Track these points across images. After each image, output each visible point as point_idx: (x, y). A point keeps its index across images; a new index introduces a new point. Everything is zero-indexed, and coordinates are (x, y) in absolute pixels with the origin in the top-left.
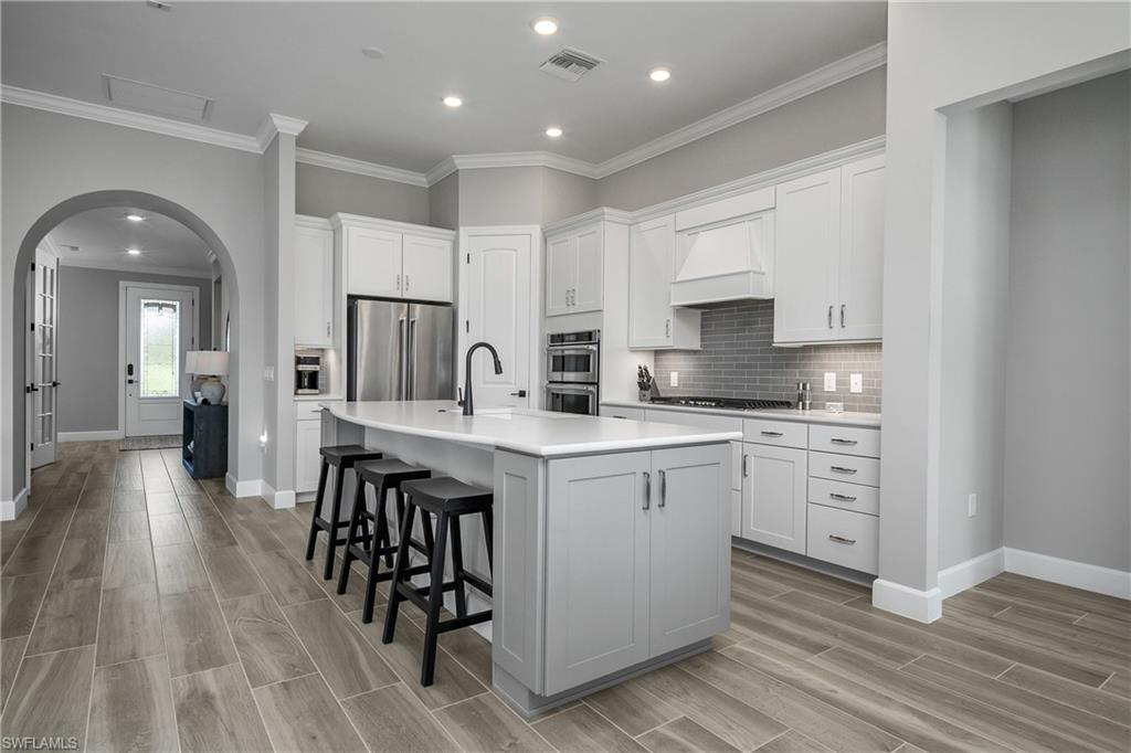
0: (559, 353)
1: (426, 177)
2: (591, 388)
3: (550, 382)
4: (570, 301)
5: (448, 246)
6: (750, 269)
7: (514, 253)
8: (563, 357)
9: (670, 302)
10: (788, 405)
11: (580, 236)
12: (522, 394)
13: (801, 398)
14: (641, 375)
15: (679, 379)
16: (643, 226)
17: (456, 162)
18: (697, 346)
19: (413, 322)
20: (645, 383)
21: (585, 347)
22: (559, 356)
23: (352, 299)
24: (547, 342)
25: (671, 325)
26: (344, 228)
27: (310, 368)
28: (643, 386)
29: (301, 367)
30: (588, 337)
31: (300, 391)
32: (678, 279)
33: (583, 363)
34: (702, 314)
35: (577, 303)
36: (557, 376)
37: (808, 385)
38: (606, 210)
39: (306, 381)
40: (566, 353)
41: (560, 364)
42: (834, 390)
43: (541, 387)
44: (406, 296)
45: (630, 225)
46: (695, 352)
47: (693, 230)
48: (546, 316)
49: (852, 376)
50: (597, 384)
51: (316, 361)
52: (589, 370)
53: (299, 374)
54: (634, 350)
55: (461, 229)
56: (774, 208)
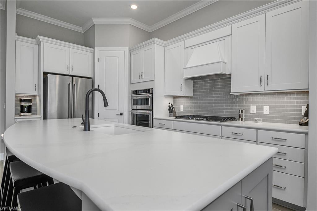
0: (136, 98)
1: (82, 28)
2: (149, 112)
3: (132, 109)
4: (140, 76)
5: (90, 55)
6: (221, 60)
7: (118, 58)
8: (137, 99)
9: (183, 76)
10: (234, 119)
11: (144, 51)
12: (121, 114)
13: (240, 116)
14: (169, 107)
15: (184, 108)
16: (170, 47)
17: (94, 20)
18: (191, 95)
19: (74, 85)
20: (171, 110)
21: (147, 95)
22: (135, 99)
23: (46, 74)
24: (131, 94)
25: (183, 86)
26: (42, 43)
27: (28, 104)
28: (170, 111)
29: (23, 104)
30: (148, 91)
31: (22, 114)
32: (186, 67)
33: (146, 102)
34: (194, 82)
35: (144, 78)
36: (135, 107)
37: (244, 111)
38: (156, 39)
39: (26, 110)
40: (138, 98)
41: (136, 102)
42: (255, 113)
43: (129, 111)
44: (71, 74)
45: (165, 47)
46: (191, 97)
47: (192, 47)
48: (131, 83)
49: (264, 107)
50: (152, 110)
51: (30, 101)
52: (148, 105)
53: (22, 107)
54: (167, 97)
55: (96, 48)
56: (231, 35)
